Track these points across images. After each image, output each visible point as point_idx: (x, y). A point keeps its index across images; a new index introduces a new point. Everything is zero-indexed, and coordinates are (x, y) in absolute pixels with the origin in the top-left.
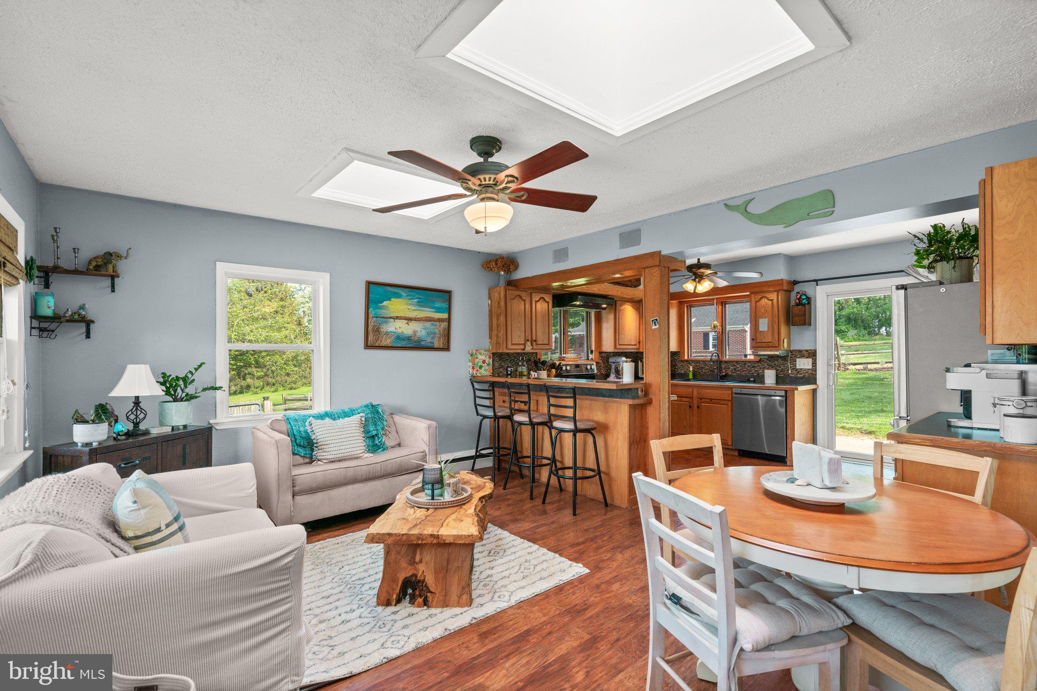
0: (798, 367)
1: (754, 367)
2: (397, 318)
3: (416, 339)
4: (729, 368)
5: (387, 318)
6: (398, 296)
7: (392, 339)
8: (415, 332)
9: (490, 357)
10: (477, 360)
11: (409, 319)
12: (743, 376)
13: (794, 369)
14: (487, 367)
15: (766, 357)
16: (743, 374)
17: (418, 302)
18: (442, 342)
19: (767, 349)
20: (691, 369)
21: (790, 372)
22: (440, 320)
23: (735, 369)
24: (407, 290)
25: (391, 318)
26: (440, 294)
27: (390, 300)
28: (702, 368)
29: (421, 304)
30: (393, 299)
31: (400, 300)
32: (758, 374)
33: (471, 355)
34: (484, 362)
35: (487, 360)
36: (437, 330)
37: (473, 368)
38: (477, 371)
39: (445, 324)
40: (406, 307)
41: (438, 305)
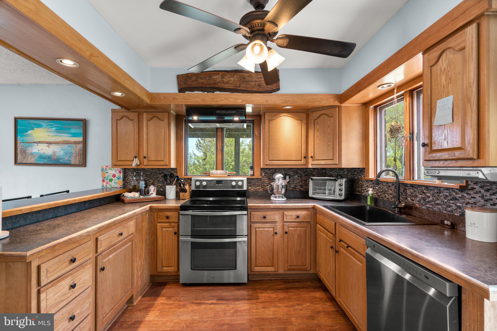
1: (454, 199)
2: (40, 142)
3: (55, 157)
4: (416, 196)
5: (31, 143)
6: (39, 126)
7: (36, 157)
8: (54, 153)
9: (120, 172)
10: (107, 174)
11: (49, 143)
12: (435, 212)
14: (117, 181)
16: (436, 209)
17: (56, 130)
18: (78, 159)
22: (75, 143)
24: (46, 121)
25: (34, 142)
26: (76, 122)
27: (33, 129)
29: (59, 131)
30: (35, 129)
31: (41, 129)
33: (102, 171)
34: (114, 176)
35: (117, 174)
36: (73, 151)
37: (103, 181)
38: (107, 183)
39: (80, 146)
40: (46, 134)
41: (73, 131)
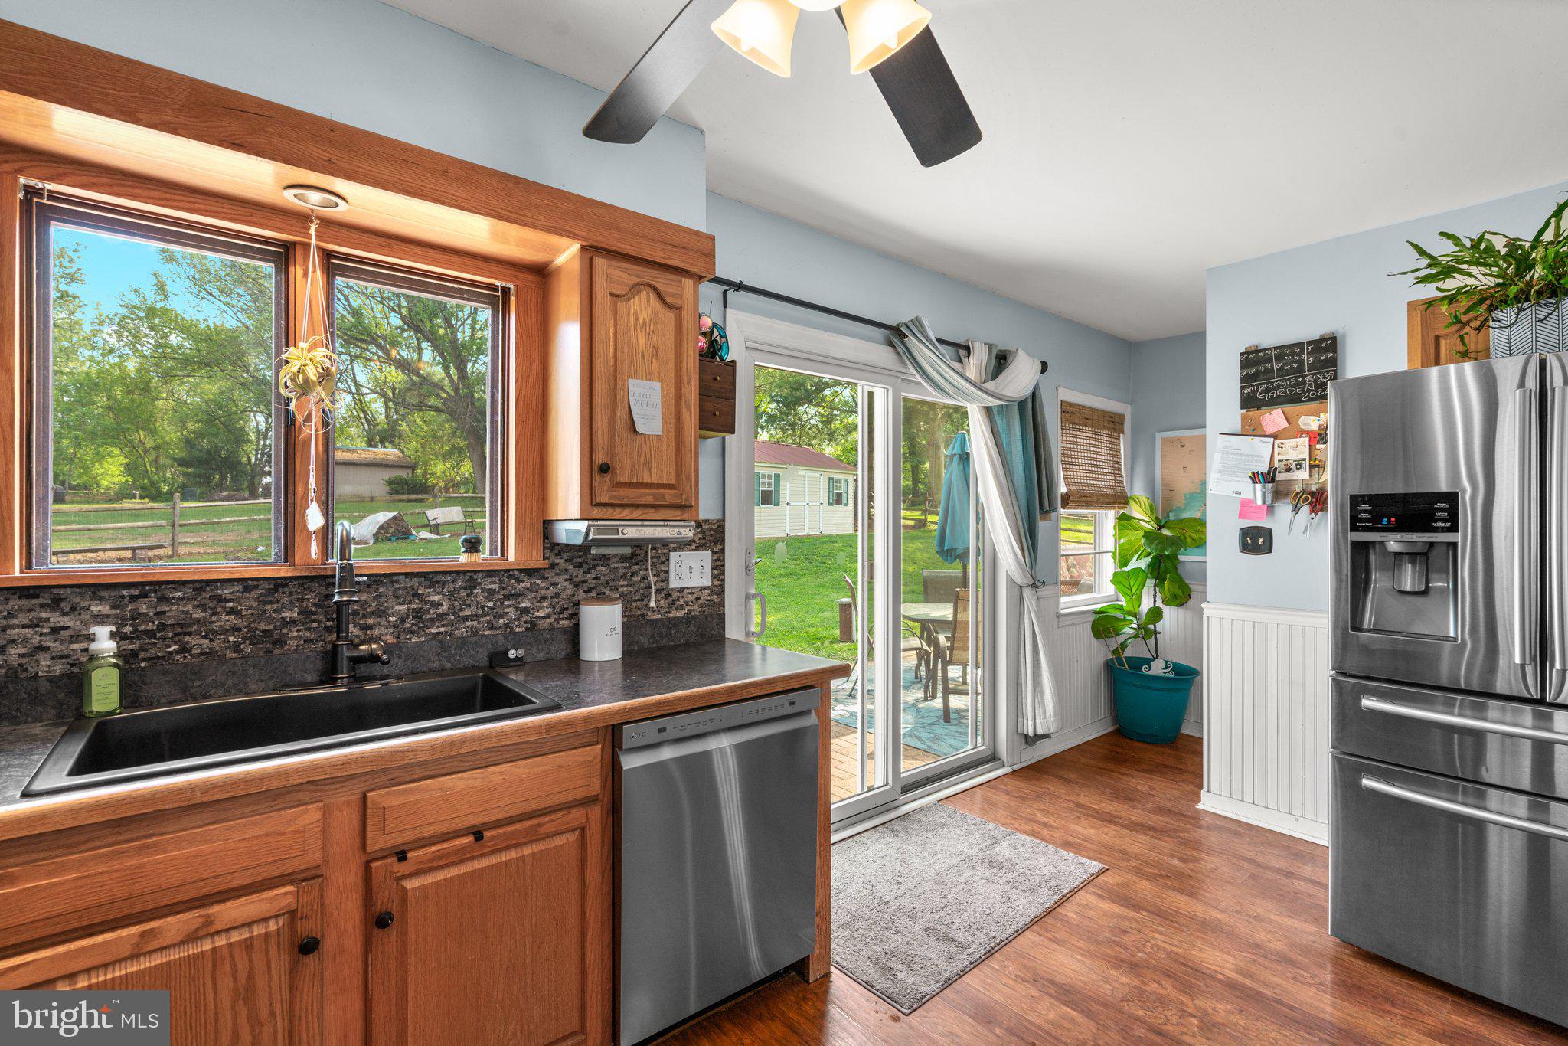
0: (674, 583)
12: (463, 641)
13: (664, 592)
15: (627, 550)
16: (462, 632)
19: (651, 514)
20: (104, 642)
21: (652, 604)
23: (418, 614)
28: (185, 627)
32: (532, 626)
